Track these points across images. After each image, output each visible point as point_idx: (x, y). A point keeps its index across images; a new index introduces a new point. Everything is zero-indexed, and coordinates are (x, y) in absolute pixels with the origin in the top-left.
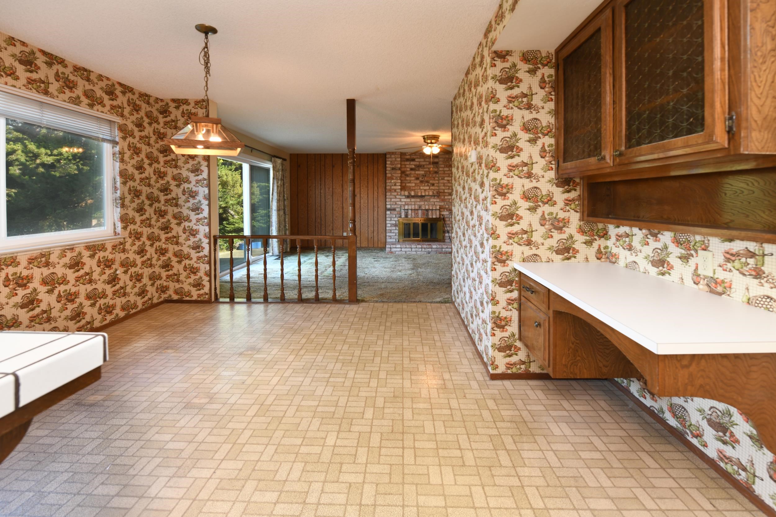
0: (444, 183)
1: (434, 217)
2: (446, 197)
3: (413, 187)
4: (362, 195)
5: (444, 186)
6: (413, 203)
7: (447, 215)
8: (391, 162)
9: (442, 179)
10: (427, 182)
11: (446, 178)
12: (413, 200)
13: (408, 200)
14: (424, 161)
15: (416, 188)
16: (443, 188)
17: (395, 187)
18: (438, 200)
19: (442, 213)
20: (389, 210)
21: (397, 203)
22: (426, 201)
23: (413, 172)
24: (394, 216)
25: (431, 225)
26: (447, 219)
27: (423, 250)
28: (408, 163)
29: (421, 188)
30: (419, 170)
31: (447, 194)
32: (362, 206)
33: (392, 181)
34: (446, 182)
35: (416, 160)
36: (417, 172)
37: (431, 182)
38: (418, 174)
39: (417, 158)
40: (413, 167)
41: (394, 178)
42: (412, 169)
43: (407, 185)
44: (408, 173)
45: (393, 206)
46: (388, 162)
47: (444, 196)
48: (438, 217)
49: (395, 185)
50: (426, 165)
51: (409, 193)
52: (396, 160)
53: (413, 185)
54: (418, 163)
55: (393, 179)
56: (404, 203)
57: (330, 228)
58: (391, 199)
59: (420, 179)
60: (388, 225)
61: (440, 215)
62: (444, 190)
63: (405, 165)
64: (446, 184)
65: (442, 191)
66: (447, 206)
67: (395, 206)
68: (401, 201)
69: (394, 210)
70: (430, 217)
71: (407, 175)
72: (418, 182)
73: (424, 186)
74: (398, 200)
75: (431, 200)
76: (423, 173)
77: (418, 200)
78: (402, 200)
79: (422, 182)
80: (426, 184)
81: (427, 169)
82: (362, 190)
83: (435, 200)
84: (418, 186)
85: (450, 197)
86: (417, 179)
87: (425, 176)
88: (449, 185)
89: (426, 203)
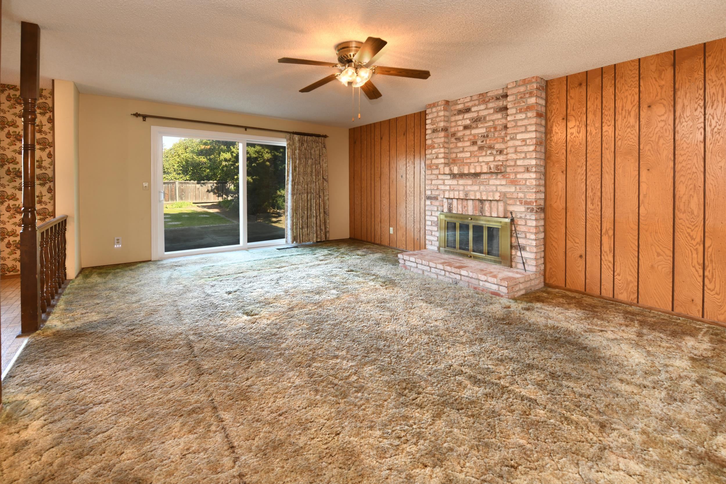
0: (516, 147)
1: (494, 214)
2: (519, 176)
3: (467, 158)
4: (408, 176)
5: (516, 152)
6: (461, 188)
7: (521, 212)
8: (432, 119)
9: (512, 139)
10: (491, 147)
11: (519, 136)
12: (461, 182)
13: (454, 182)
14: (486, 109)
15: (472, 160)
16: (514, 156)
17: (435, 161)
18: (504, 182)
19: (511, 208)
20: (429, 198)
21: (440, 187)
22: (482, 184)
23: (467, 132)
24: (436, 209)
25: (489, 229)
26: (521, 222)
28: (460, 117)
29: (481, 159)
30: (477, 127)
31: (521, 169)
32: (408, 192)
33: (433, 152)
34: (519, 143)
35: (473, 109)
36: (474, 132)
37: (498, 146)
38: (474, 135)
39: (475, 105)
40: (468, 122)
41: (436, 145)
42: (466, 127)
43: (459, 155)
44: (460, 134)
45: (434, 193)
46: (428, 122)
47: (516, 173)
48: (502, 215)
49: (437, 158)
50: (489, 114)
51: (450, 170)
52: (438, 116)
53: (468, 155)
54: (475, 115)
55: (434, 148)
56: (448, 188)
57: (379, 220)
58: (432, 180)
59: (479, 143)
60: (428, 223)
61: (506, 210)
62: (515, 160)
63: (456, 121)
64: (519, 149)
65: (512, 163)
66: (521, 195)
67: (437, 193)
68: (444, 184)
69: (436, 198)
70: (488, 214)
71: (458, 139)
72: (475, 148)
73: (486, 155)
74: (441, 182)
75: (492, 182)
76: (483, 131)
77: (469, 182)
78: (447, 182)
79: (481, 148)
80: (489, 152)
81: (491, 123)
82: (408, 168)
83: (498, 182)
84: (475, 156)
85: (526, 175)
86: (474, 143)
87: (487, 136)
88: (525, 149)
89: (482, 187)
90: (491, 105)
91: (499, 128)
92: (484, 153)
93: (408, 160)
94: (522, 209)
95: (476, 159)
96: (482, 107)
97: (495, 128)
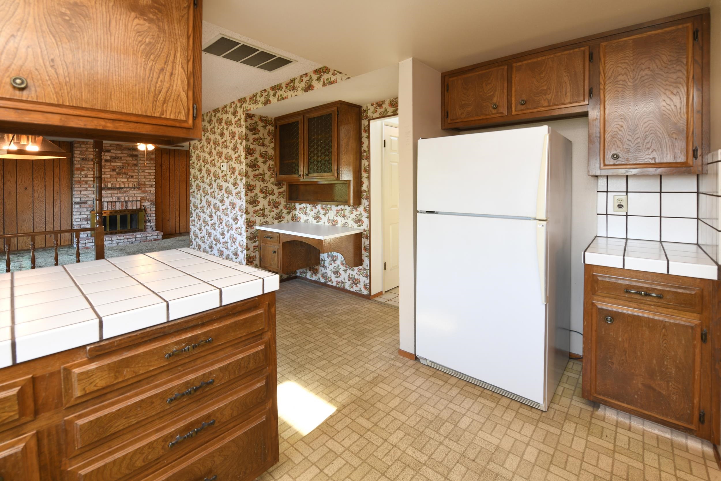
0: (145, 176)
1: (134, 208)
2: (147, 189)
3: (108, 178)
4: (35, 188)
5: (145, 178)
6: (109, 195)
7: (148, 205)
8: (81, 151)
9: (142, 172)
10: (125, 174)
11: (146, 171)
14: (122, 153)
15: (112, 180)
16: (144, 180)
17: (86, 179)
18: (138, 192)
19: (143, 204)
20: (77, 203)
21: (89, 195)
22: (125, 192)
23: (109, 164)
24: (85, 210)
25: (131, 216)
26: (148, 210)
27: (126, 240)
29: (118, 179)
30: (115, 162)
31: (148, 186)
32: (36, 200)
33: (82, 173)
34: (147, 174)
35: (112, 151)
36: (112, 164)
37: (129, 174)
38: (114, 166)
39: (114, 150)
40: (109, 158)
41: (85, 169)
45: (83, 199)
47: (145, 188)
48: (139, 207)
49: (86, 177)
50: (124, 157)
52: (87, 150)
53: (109, 176)
54: (114, 155)
55: (83, 170)
58: (81, 191)
59: (117, 171)
60: (76, 219)
61: (141, 205)
62: (145, 182)
64: (147, 177)
65: (143, 183)
66: (148, 197)
67: (87, 199)
69: (85, 203)
70: (130, 208)
72: (115, 173)
73: (122, 178)
75: (131, 192)
76: (121, 164)
77: (116, 192)
79: (119, 174)
80: (124, 176)
81: (125, 162)
82: (36, 182)
83: (135, 192)
84: (114, 178)
85: (151, 189)
86: (114, 170)
87: (123, 168)
88: (150, 177)
89: (124, 195)
90: (125, 152)
91: (130, 165)
92: (121, 177)
93: (35, 175)
94: (149, 203)
95: (115, 179)
96: (119, 152)
97: (128, 164)
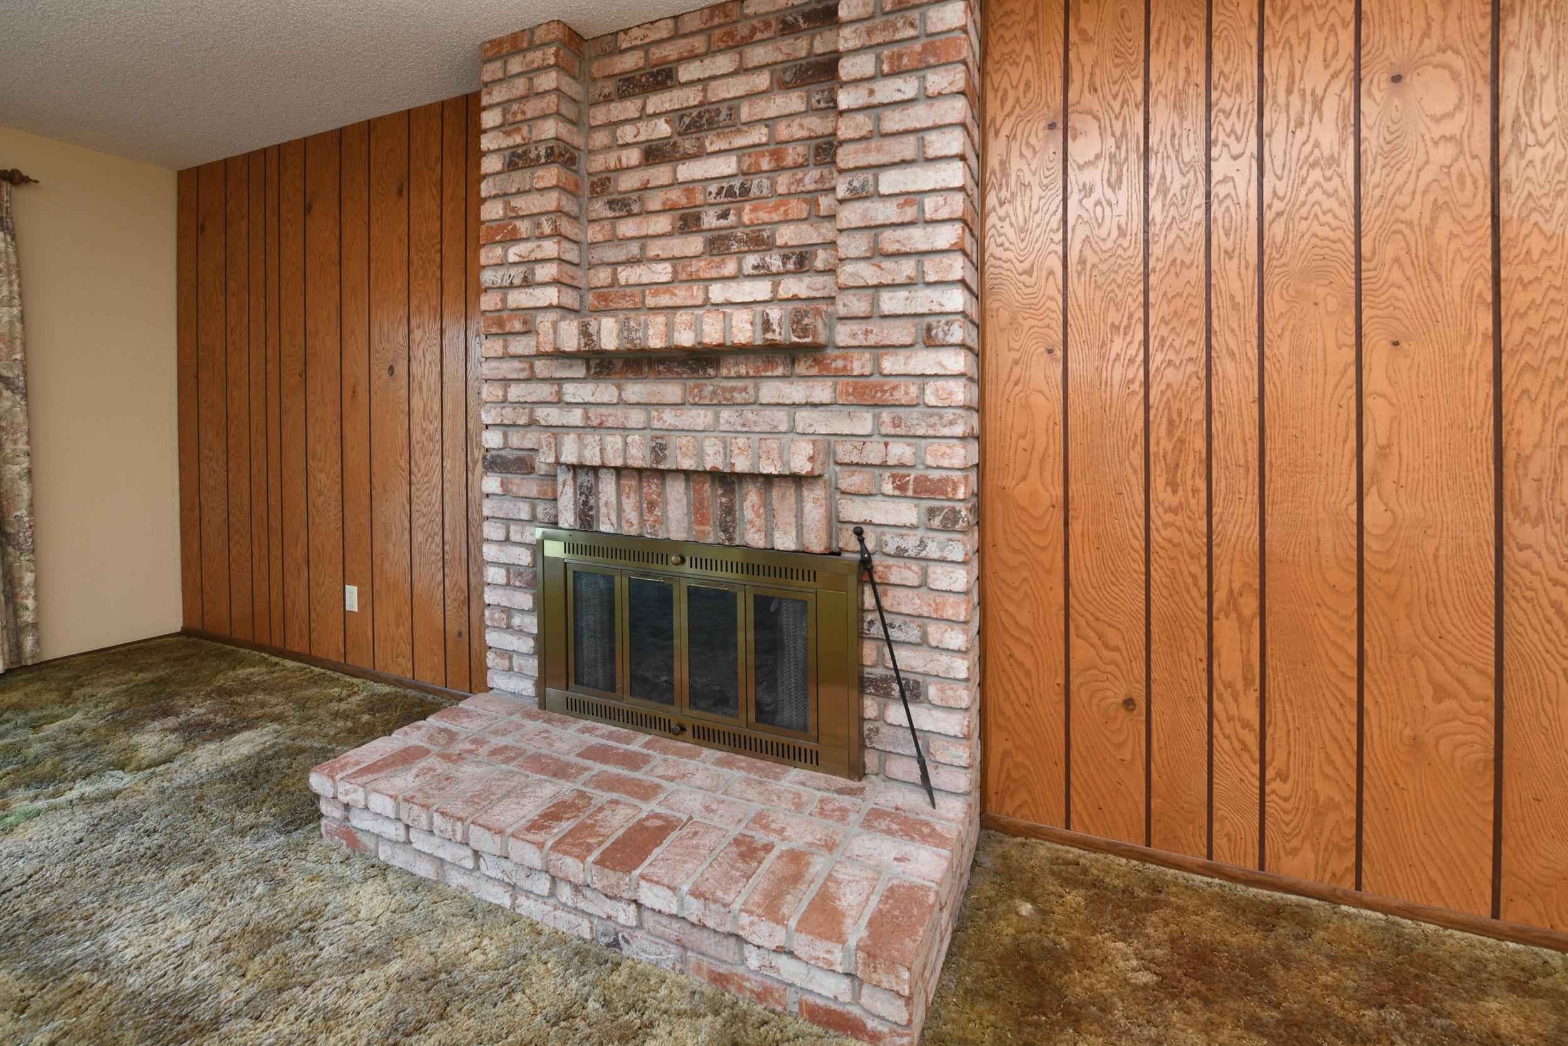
0: (876, 231)
1: (785, 541)
2: (889, 364)
3: (658, 288)
5: (876, 252)
6: (636, 419)
9: (857, 196)
10: (760, 242)
11: (889, 182)
12: (635, 391)
13: (605, 392)
14: (741, 70)
15: (681, 295)
16: (868, 273)
17: (520, 298)
18: (822, 392)
19: (854, 511)
20: (496, 463)
21: (540, 413)
23: (660, 174)
25: (763, 606)
26: (902, 573)
28: (630, 108)
29: (718, 292)
30: (700, 154)
31: (901, 333)
32: (417, 434)
33: (514, 253)
34: (887, 212)
35: (686, 73)
36: (688, 171)
37: (787, 235)
38: (689, 186)
39: (693, 57)
40: (663, 129)
41: (524, 227)
42: (654, 154)
43: (626, 275)
44: (627, 182)
45: (515, 440)
46: (490, 119)
47: (878, 351)
48: (816, 543)
49: (528, 283)
50: (751, 95)
51: (585, 332)
52: (532, 94)
53: (662, 272)
54: (691, 97)
56: (575, 417)
57: (300, 552)
59: (710, 220)
60: (494, 575)
61: (834, 521)
62: (875, 292)
63: (613, 125)
64: (890, 240)
65: (861, 306)
66: (900, 451)
67: (529, 440)
68: (559, 402)
69: (525, 462)
70: (755, 539)
71: (623, 206)
72: (695, 244)
73: (738, 275)
74: (544, 391)
75: (769, 391)
76: (726, 166)
77: (672, 391)
78: (571, 392)
79: (718, 245)
80: (751, 260)
81: (759, 135)
82: (417, 335)
83: (796, 392)
84: (692, 280)
85: (924, 361)
86: (688, 222)
87: (745, 190)
88: (918, 238)
89: (726, 414)
90: (758, 55)
91: (792, 155)
92: (730, 268)
93: (414, 303)
94: (907, 512)
95: (697, 291)
96: (724, 63)
97: (777, 155)
